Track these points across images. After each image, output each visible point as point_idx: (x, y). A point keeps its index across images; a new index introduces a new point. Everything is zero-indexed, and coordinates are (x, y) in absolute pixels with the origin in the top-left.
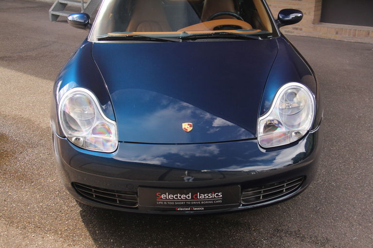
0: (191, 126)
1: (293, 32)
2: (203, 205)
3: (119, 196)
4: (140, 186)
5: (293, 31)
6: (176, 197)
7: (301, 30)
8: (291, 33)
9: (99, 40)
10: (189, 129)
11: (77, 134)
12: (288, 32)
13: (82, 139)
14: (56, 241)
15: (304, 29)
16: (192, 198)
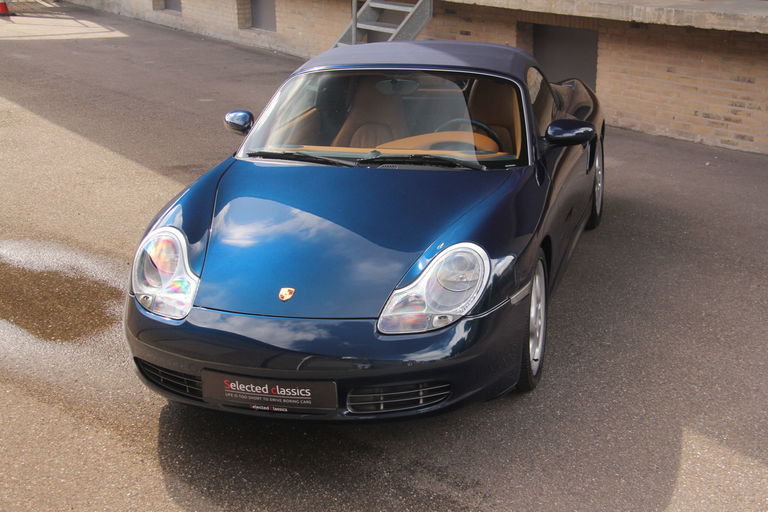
0: (291, 293)
1: (737, 144)
2: (286, 404)
3: (189, 383)
4: (206, 369)
5: (736, 141)
6: (249, 388)
7: (751, 140)
8: (733, 144)
9: (251, 155)
10: (287, 296)
11: (147, 290)
12: (727, 142)
13: (151, 298)
14: (111, 438)
15: (756, 139)
16: (270, 393)
